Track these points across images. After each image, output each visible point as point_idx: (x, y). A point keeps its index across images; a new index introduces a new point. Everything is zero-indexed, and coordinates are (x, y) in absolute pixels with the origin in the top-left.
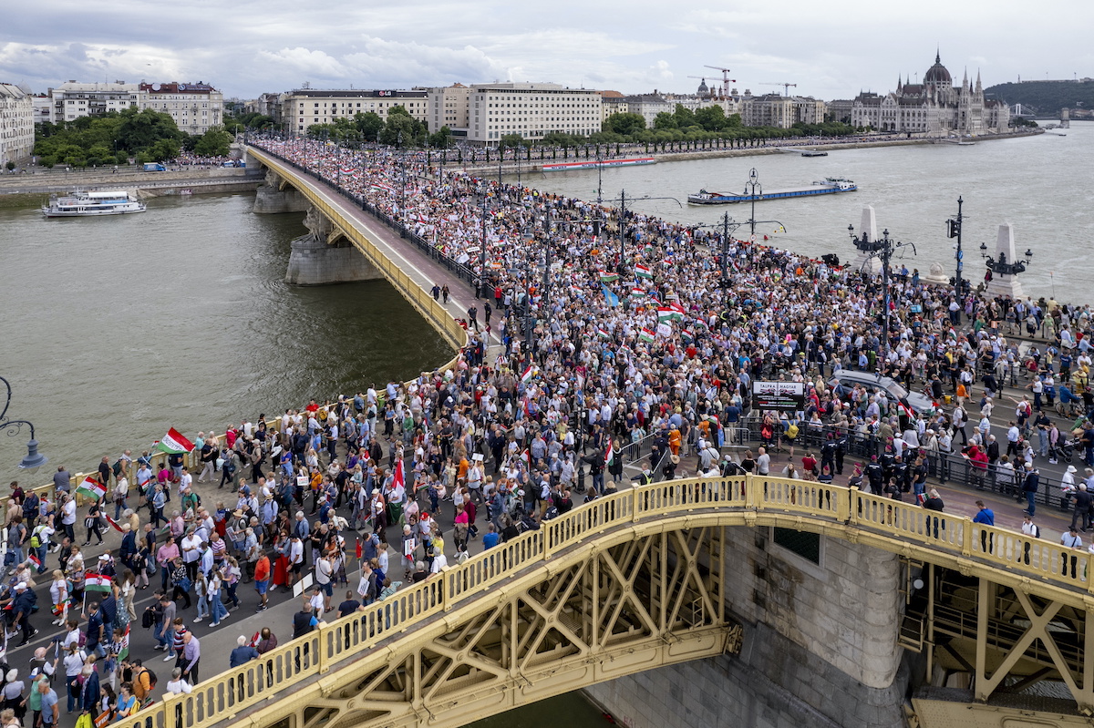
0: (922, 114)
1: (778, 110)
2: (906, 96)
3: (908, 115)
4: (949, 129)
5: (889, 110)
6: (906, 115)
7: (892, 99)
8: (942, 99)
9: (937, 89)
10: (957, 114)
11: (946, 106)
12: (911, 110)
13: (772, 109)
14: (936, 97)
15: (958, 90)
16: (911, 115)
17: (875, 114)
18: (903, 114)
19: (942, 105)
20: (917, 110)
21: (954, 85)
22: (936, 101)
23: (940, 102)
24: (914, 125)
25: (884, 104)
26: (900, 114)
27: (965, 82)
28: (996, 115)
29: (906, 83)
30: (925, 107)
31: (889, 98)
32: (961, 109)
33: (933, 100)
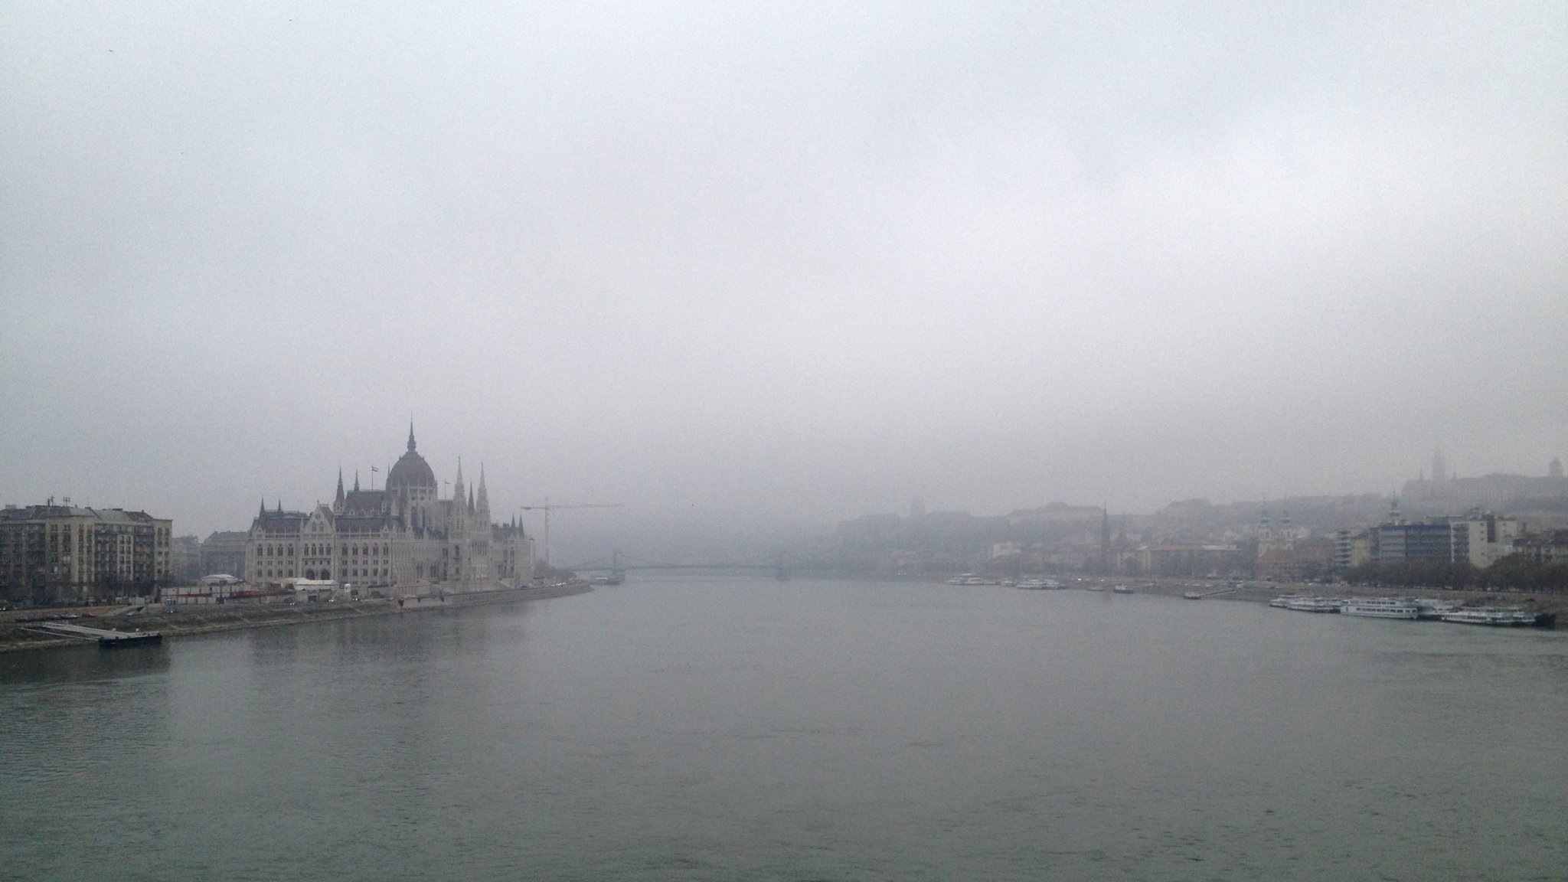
0: (381, 550)
1: (60, 538)
2: (352, 513)
3: (355, 552)
4: (435, 579)
5: (317, 542)
6: (350, 552)
7: (323, 519)
8: (420, 524)
9: (411, 503)
10: (446, 552)
11: (425, 533)
12: (360, 542)
13: (48, 539)
14: (408, 517)
15: (448, 505)
16: (360, 552)
17: (291, 552)
18: (345, 551)
19: (418, 532)
20: (370, 542)
21: (441, 496)
22: (409, 525)
23: (415, 528)
24: (365, 573)
25: (308, 530)
26: (340, 551)
27: (459, 488)
28: (512, 553)
29: (352, 488)
30: (386, 535)
31: (318, 517)
32: (452, 542)
33: (400, 520)
